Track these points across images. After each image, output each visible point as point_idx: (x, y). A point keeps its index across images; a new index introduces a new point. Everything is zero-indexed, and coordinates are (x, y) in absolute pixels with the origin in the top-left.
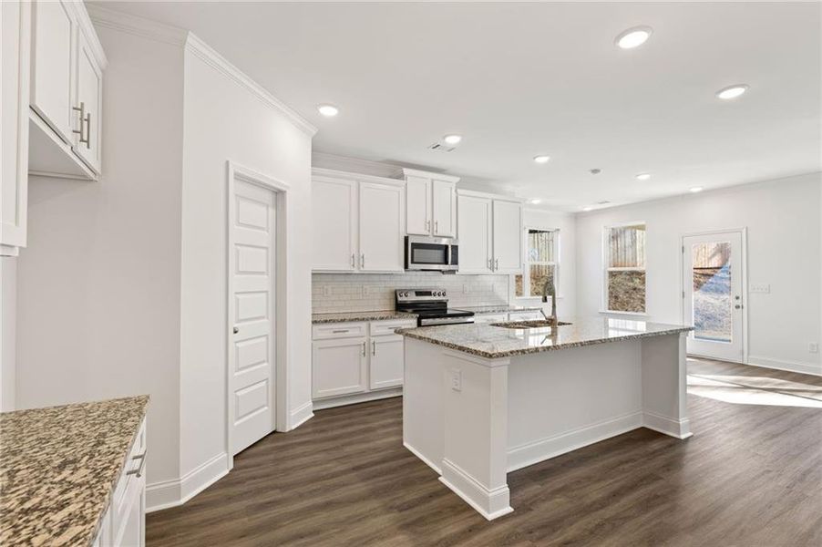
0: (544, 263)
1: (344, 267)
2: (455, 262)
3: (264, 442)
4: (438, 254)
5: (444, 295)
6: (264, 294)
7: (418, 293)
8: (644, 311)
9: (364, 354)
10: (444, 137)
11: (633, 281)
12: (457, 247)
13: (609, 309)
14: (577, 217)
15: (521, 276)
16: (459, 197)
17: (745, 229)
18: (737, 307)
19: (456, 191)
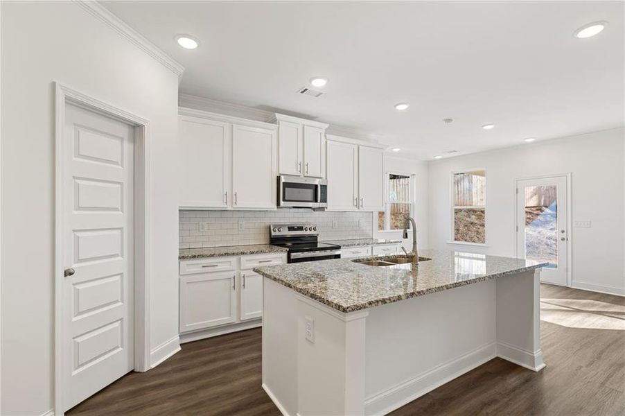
0: (401, 202)
1: (218, 204)
2: (324, 200)
3: (115, 386)
4: (309, 193)
5: (315, 229)
6: (118, 232)
7: (291, 228)
8: (484, 242)
9: (234, 287)
10: (310, 81)
11: (470, 218)
12: (326, 186)
13: (456, 240)
14: (429, 165)
15: (383, 213)
16: (328, 142)
17: (570, 174)
18: (563, 239)
19: (325, 136)
